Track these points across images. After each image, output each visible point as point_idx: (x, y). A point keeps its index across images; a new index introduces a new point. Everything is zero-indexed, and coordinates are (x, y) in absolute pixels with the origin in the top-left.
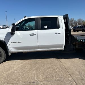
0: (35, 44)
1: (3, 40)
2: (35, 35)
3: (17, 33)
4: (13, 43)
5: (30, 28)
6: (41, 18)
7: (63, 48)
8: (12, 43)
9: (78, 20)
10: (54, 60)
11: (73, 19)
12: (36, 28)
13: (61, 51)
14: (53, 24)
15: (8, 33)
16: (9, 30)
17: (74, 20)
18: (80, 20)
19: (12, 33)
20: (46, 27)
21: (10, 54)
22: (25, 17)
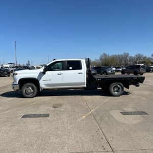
0: (62, 82)
1: (36, 78)
2: (62, 74)
3: (48, 73)
5: (58, 69)
6: (68, 61)
7: (85, 86)
8: (43, 80)
9: (136, 56)
10: (79, 97)
11: (128, 54)
12: (63, 69)
13: (84, 88)
14: (76, 65)
15: (40, 73)
16: (42, 70)
17: (130, 56)
18: (139, 55)
19: (44, 73)
20: (71, 68)
21: (41, 90)
22: (54, 60)
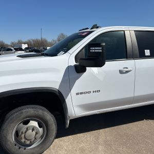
2: (130, 71)
4: (81, 93)
8: (77, 94)
20: (147, 52)
